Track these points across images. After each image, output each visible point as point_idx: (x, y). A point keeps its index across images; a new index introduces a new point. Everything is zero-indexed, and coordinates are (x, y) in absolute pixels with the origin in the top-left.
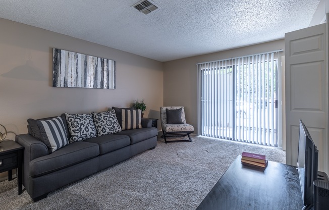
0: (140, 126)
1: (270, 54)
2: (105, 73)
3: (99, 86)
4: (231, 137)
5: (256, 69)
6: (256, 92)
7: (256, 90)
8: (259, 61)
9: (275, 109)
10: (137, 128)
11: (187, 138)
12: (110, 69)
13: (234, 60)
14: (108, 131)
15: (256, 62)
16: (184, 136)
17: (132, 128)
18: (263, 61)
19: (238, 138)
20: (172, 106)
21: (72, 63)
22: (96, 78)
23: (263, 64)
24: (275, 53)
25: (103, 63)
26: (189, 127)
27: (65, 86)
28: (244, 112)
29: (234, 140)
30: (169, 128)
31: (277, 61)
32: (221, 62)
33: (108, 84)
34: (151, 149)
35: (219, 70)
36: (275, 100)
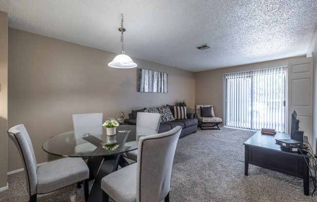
0: (186, 118)
1: (280, 68)
2: (162, 82)
3: (159, 91)
4: (250, 127)
5: (269, 79)
6: (269, 95)
7: (269, 93)
8: (272, 73)
9: (283, 107)
10: (185, 118)
11: (216, 127)
12: (165, 80)
13: (252, 72)
14: (168, 119)
15: (269, 73)
16: (214, 126)
17: (181, 119)
18: (275, 73)
19: (255, 128)
20: (204, 105)
21: (147, 77)
22: (158, 86)
23: (274, 75)
24: (283, 67)
25: (161, 75)
26: (218, 119)
27: (144, 91)
28: (257, 112)
29: (252, 129)
30: (205, 120)
31: (285, 73)
32: (242, 73)
33: (164, 89)
34: (194, 133)
35: (240, 79)
36: (283, 100)
